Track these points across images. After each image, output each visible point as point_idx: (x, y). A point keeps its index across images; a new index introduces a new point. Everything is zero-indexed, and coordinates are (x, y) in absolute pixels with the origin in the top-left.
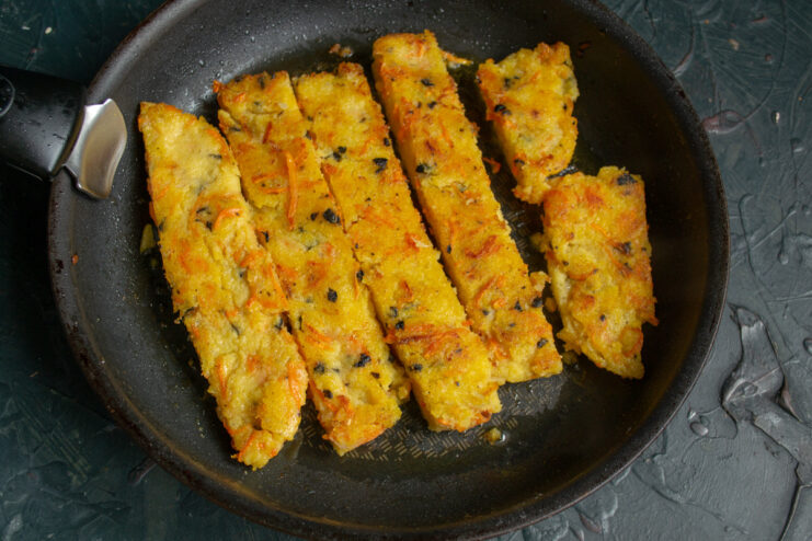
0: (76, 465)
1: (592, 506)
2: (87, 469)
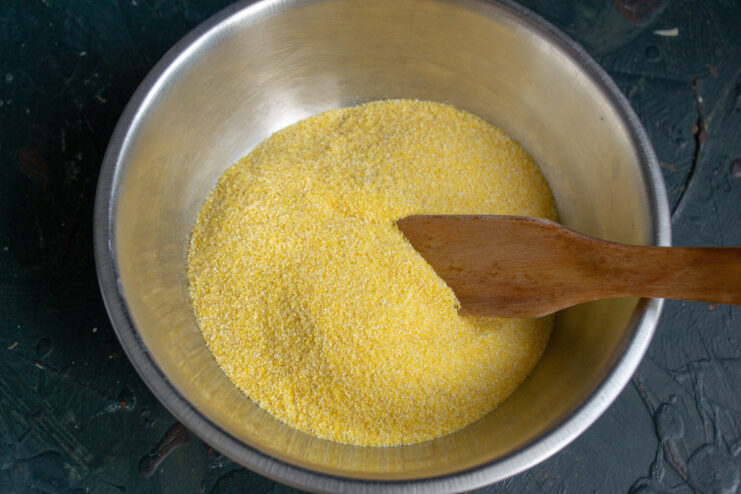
0: (73, 455)
1: (710, 481)
2: (87, 459)
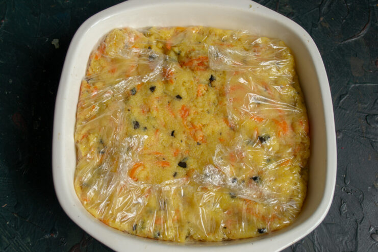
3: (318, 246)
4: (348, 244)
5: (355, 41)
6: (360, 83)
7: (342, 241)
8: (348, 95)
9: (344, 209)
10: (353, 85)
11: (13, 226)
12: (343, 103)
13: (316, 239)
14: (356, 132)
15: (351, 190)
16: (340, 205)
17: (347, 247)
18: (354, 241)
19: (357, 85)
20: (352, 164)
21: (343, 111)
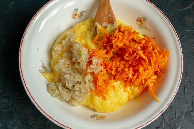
3: (174, 109)
4: (189, 108)
5: (188, 9)
6: (191, 29)
7: (186, 106)
8: (186, 35)
9: (186, 91)
10: (188, 30)
11: (22, 103)
12: (183, 39)
13: (173, 106)
14: (190, 53)
15: (189, 82)
16: (184, 89)
17: (189, 109)
18: (192, 106)
19: (190, 30)
20: (189, 69)
21: (184, 43)
